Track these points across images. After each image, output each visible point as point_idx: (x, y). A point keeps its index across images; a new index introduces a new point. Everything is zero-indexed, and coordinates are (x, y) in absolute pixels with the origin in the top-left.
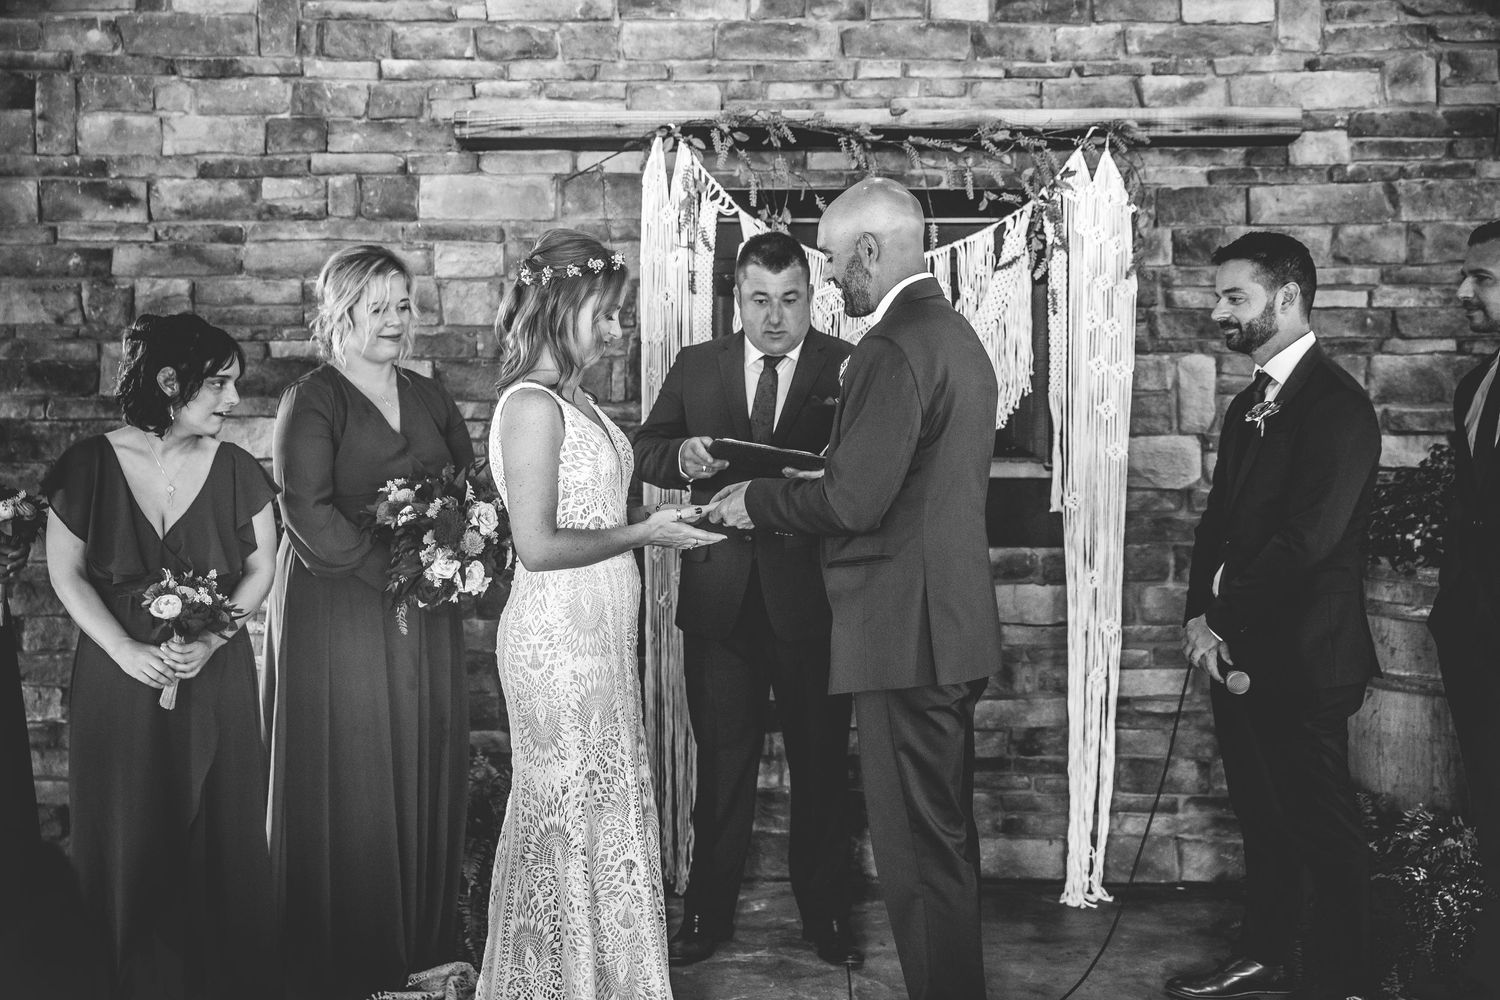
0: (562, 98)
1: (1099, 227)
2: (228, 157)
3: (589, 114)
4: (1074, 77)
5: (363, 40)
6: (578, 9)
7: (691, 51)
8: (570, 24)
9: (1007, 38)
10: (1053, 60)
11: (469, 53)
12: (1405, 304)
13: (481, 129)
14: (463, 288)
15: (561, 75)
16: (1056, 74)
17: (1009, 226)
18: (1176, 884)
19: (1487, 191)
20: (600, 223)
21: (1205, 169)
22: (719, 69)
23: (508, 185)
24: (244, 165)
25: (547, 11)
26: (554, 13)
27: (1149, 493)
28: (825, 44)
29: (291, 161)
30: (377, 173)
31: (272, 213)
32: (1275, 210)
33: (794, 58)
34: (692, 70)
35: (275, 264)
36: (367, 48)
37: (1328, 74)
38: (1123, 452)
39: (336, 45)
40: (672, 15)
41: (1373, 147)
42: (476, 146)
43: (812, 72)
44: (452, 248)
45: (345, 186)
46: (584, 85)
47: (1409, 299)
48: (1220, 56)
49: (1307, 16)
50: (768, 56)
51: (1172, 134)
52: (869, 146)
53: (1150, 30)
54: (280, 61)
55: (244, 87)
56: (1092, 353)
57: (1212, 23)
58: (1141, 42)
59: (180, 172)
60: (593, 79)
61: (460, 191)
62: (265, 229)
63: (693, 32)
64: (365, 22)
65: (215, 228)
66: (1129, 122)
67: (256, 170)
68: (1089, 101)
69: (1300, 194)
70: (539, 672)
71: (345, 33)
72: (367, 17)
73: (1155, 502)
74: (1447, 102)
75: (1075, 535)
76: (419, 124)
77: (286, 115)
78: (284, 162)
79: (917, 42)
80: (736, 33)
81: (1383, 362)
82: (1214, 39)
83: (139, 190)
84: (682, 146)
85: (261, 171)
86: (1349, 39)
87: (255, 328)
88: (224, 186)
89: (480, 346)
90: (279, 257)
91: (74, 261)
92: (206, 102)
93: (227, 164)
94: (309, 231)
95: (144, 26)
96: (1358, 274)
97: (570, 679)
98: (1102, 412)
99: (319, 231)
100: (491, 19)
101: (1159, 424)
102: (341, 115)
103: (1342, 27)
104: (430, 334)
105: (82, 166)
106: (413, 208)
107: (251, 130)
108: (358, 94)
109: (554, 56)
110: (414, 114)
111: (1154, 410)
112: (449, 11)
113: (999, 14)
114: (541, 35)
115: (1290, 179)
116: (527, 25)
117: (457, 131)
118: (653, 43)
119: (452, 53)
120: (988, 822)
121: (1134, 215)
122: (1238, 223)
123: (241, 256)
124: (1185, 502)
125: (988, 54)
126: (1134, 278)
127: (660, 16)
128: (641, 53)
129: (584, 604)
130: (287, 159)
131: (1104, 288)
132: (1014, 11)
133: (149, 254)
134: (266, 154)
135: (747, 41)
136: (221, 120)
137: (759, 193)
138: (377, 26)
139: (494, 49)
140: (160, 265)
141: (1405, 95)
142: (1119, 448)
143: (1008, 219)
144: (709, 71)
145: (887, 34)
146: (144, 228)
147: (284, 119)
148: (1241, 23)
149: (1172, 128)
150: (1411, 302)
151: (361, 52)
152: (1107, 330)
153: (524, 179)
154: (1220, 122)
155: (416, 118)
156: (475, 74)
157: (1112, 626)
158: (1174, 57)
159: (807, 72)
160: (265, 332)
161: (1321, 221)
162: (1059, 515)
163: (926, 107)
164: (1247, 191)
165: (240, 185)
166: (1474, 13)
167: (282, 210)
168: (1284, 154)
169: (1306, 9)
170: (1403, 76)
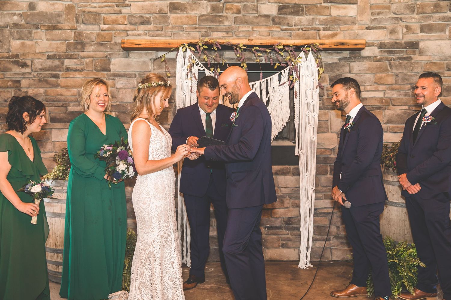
0: (153, 36)
1: (308, 74)
2: (55, 53)
3: (161, 40)
4: (301, 30)
5: (95, 19)
6: (157, 11)
7: (190, 22)
8: (155, 15)
9: (281, 19)
10: (294, 26)
11: (125, 23)
12: (394, 96)
13: (129, 45)
14: (124, 91)
15: (152, 30)
16: (295, 30)
17: (283, 73)
18: (330, 261)
19: (416, 64)
20: (164, 72)
21: (338, 57)
22: (198, 28)
23: (137, 61)
24: (60, 55)
25: (148, 11)
26: (150, 11)
27: (323, 150)
28: (229, 21)
29: (74, 54)
30: (99, 58)
31: (68, 69)
32: (358, 69)
33: (220, 25)
34: (191, 28)
35: (69, 84)
36: (96, 22)
37: (372, 31)
38: (315, 138)
39: (87, 20)
40: (185, 12)
41: (385, 51)
42: (128, 50)
43: (226, 29)
44: (121, 79)
45: (89, 61)
46: (159, 32)
47: (394, 95)
48: (342, 25)
49: (366, 14)
50: (213, 24)
51: (329, 47)
52: (242, 50)
53: (322, 17)
54: (70, 25)
55: (60, 33)
56: (307, 110)
57: (340, 16)
58: (319, 21)
59: (40, 57)
60: (162, 31)
61: (123, 63)
62: (66, 74)
63: (191, 17)
64: (95, 14)
65: (51, 74)
66: (317, 44)
67: (63, 57)
68: (305, 38)
69: (364, 65)
70: (146, 205)
71: (89, 17)
72: (96, 13)
73: (324, 152)
74: (405, 39)
75: (302, 162)
76: (111, 43)
77: (72, 41)
78: (72, 55)
79: (255, 20)
80: (203, 18)
81: (387, 112)
82: (340, 20)
83: (29, 63)
84: (188, 50)
85: (65, 57)
86: (377, 21)
87: (63, 103)
88: (54, 61)
89: (129, 108)
90: (70, 82)
91: (10, 83)
92: (48, 37)
93: (55, 55)
94: (79, 74)
95: (30, 15)
96: (381, 87)
97: (155, 207)
98: (309, 126)
99: (82, 75)
100: (132, 13)
101: (325, 130)
102: (88, 41)
103: (376, 17)
104: (115, 104)
105: (12, 56)
106: (110, 68)
107: (62, 45)
108: (93, 35)
109: (151, 24)
110: (109, 41)
111: (324, 126)
112: (120, 11)
113: (279, 13)
114: (147, 18)
115: (361, 60)
116: (143, 15)
117: (122, 45)
118: (179, 20)
119: (121, 23)
120: (277, 244)
121: (318, 70)
122: (347, 73)
123: (59, 82)
124: (333, 152)
125: (276, 24)
126: (318, 88)
127: (182, 13)
128: (176, 23)
129: (159, 185)
130: (72, 53)
131: (310, 91)
132: (283, 12)
133: (32, 81)
134: (66, 52)
135: (206, 20)
136: (53, 42)
137: (210, 63)
138: (99, 15)
139: (133, 22)
140: (35, 85)
141: (394, 37)
142: (314, 137)
143: (282, 71)
144: (196, 29)
145: (247, 18)
146: (30, 74)
147: (72, 42)
148: (347, 16)
149: (329, 45)
150: (395, 96)
151: (94, 23)
152: (311, 103)
153: (142, 59)
154: (343, 44)
155: (110, 41)
156: (127, 29)
157: (313, 188)
158: (329, 25)
159: (224, 29)
160: (66, 104)
161: (370, 72)
162: (297, 156)
163: (258, 39)
164: (350, 64)
165: (59, 61)
166: (412, 14)
167: (71, 68)
168: (360, 53)
169: (366, 12)
170: (393, 32)
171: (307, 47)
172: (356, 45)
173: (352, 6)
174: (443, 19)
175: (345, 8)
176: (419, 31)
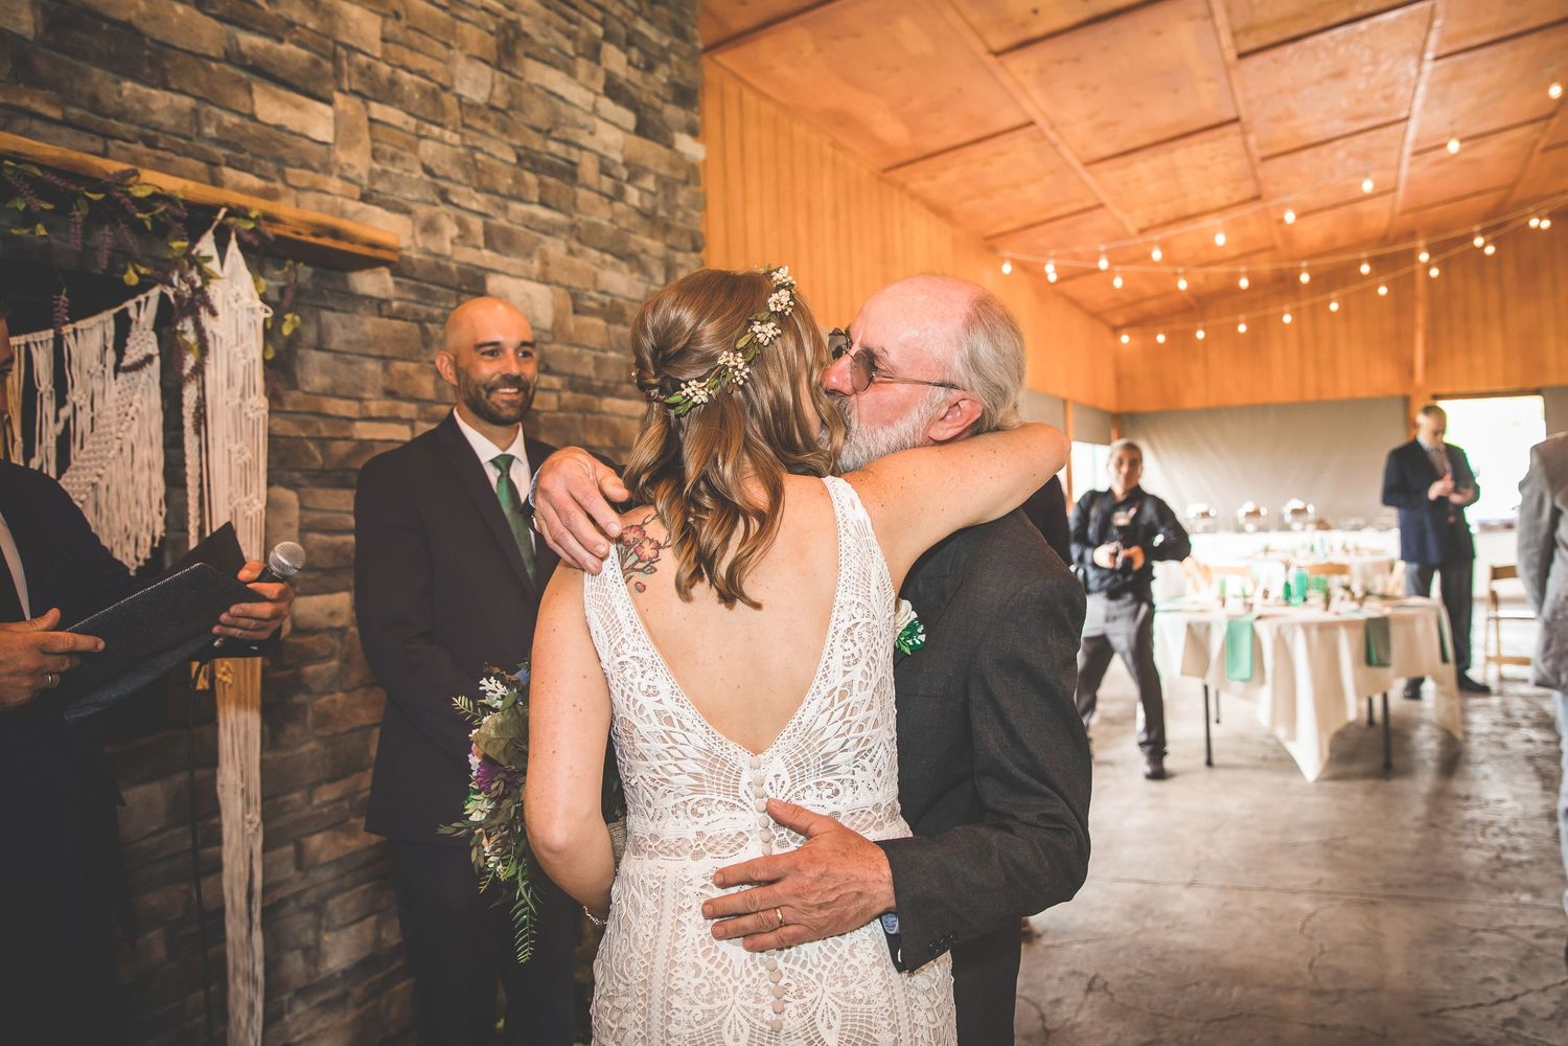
4: (141, 144)
9: (62, 71)
10: (116, 117)
17: (132, 314)
32: (342, 337)
37: (378, 210)
41: (412, 289)
48: (292, 166)
49: (360, 148)
51: (294, 236)
53: (227, 118)
57: (283, 127)
58: (217, 128)
66: (254, 212)
69: (361, 324)
82: (286, 146)
86: (390, 181)
96: (405, 408)
103: (385, 168)
115: (351, 307)
122: (310, 346)
125: (41, 84)
132: (72, 41)
141: (432, 245)
143: (130, 304)
148: (307, 137)
149: (293, 228)
152: (236, 455)
154: (335, 233)
158: (249, 154)
164: (318, 315)
168: (345, 281)
169: (359, 141)
170: (430, 227)
171: (227, 215)
172: (374, 245)
173: (321, 106)
174: (530, 222)
175: (298, 107)
176: (481, 241)
